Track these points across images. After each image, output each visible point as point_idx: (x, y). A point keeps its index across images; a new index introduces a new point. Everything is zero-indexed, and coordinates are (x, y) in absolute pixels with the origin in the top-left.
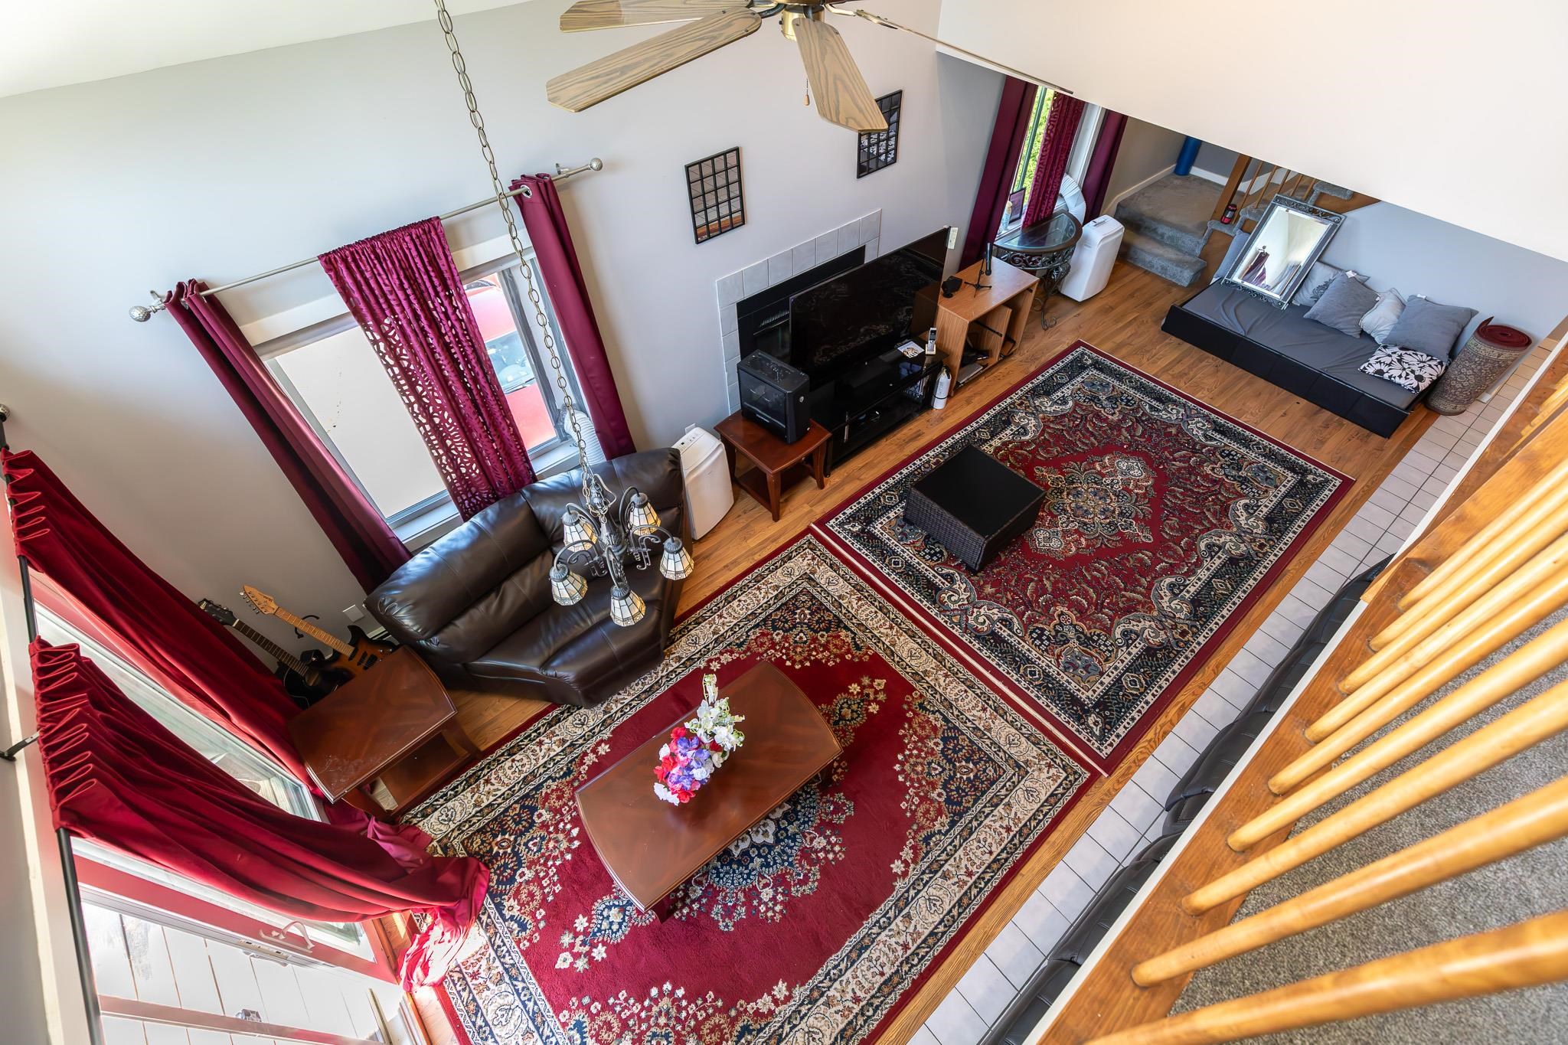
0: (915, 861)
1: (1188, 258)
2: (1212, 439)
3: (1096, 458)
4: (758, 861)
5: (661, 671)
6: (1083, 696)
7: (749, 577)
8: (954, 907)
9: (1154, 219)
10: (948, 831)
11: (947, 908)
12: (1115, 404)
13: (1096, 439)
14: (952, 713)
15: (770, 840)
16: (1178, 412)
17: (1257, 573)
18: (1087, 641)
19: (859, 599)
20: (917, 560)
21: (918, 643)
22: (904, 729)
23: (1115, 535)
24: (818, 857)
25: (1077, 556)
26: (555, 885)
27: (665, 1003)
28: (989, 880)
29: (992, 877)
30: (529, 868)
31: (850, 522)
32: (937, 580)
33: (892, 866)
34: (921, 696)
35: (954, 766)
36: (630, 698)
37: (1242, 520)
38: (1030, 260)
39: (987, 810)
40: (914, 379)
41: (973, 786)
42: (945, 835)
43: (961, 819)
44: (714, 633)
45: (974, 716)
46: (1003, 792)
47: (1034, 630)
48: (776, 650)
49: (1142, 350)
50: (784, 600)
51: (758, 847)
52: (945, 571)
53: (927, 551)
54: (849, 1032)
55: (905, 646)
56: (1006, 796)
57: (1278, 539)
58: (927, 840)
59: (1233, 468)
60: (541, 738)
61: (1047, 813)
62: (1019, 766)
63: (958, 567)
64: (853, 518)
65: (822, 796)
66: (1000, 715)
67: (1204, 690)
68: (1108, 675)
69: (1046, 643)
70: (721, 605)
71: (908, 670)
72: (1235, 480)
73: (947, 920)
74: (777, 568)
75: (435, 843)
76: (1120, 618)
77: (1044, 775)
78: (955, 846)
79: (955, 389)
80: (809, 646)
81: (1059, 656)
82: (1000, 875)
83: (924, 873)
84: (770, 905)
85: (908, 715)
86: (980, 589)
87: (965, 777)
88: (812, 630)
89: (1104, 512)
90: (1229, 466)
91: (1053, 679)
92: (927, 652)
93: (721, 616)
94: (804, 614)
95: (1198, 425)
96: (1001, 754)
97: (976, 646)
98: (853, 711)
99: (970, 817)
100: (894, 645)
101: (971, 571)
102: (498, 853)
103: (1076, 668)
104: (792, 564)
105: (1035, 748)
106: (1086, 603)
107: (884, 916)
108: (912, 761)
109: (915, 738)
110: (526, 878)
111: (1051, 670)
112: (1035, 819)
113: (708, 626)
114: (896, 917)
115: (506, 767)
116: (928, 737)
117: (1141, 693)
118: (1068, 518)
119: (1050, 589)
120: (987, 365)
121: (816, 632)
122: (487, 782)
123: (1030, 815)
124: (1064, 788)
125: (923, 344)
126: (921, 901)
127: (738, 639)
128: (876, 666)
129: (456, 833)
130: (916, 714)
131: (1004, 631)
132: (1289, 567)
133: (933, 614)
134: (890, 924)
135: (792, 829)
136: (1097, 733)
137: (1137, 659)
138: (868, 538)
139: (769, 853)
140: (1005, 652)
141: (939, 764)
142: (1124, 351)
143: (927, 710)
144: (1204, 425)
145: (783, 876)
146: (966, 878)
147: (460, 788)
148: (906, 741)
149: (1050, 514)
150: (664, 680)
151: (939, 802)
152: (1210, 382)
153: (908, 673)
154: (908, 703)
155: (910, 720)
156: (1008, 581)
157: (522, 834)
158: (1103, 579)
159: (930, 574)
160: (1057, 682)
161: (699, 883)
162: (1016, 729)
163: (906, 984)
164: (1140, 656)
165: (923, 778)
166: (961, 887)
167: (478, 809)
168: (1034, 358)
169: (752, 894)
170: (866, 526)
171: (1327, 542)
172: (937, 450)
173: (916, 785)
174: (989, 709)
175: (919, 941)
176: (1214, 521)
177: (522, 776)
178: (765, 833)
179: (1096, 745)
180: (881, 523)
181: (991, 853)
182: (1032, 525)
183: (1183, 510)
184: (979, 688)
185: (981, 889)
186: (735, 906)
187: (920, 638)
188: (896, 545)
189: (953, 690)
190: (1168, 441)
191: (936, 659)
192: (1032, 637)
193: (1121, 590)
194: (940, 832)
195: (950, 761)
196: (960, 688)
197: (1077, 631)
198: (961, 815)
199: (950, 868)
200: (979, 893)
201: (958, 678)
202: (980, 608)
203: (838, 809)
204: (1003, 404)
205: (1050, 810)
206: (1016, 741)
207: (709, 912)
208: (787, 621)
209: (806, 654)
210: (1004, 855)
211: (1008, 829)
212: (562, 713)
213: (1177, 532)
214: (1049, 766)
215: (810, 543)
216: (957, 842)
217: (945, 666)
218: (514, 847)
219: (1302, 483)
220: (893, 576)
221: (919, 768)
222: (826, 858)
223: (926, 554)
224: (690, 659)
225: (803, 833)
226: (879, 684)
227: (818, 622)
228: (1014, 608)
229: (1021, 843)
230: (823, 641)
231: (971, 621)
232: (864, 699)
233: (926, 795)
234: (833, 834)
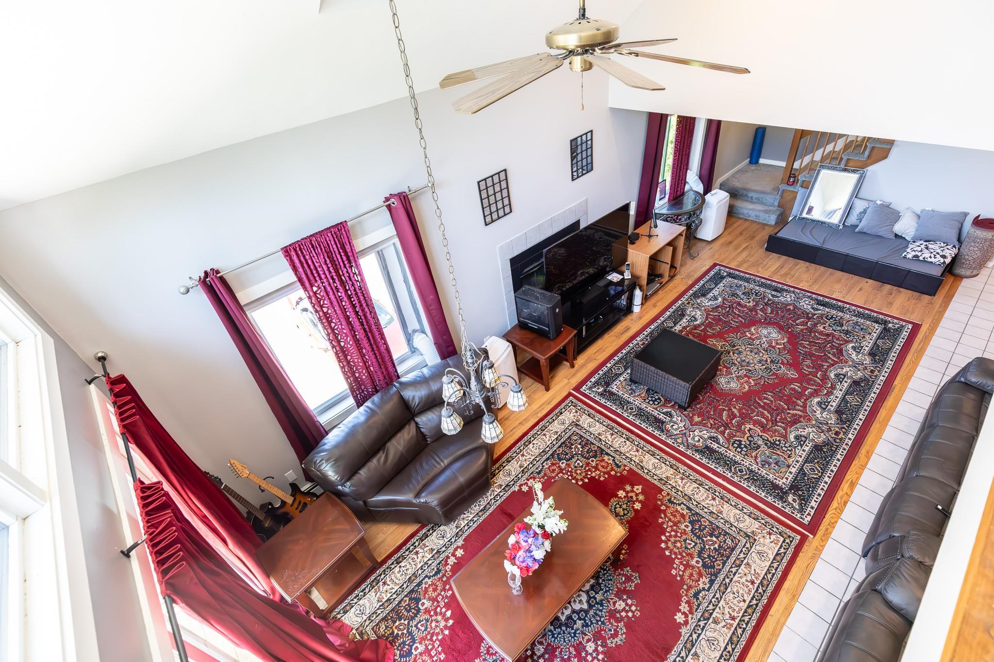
0: (691, 612)
1: (771, 208)
2: (818, 310)
3: (746, 330)
4: (579, 623)
5: (489, 496)
6: (780, 482)
7: (537, 428)
8: (728, 644)
9: (745, 189)
10: (709, 588)
11: (723, 646)
12: (749, 296)
13: (742, 318)
14: (692, 504)
15: (585, 606)
16: (791, 296)
17: (875, 389)
18: (772, 445)
19: (612, 434)
20: (645, 405)
21: (658, 459)
22: (662, 518)
23: (772, 375)
24: (621, 616)
25: (750, 391)
26: (440, 654)
28: (748, 622)
29: (750, 619)
30: (420, 643)
31: (595, 387)
32: (661, 417)
33: (676, 617)
34: (668, 494)
35: (703, 541)
36: (472, 516)
37: (854, 356)
38: (677, 218)
39: (734, 570)
40: (619, 295)
41: (720, 553)
42: (708, 590)
43: (716, 578)
44: (521, 467)
45: (707, 504)
46: (742, 555)
47: (734, 442)
48: (563, 474)
49: (756, 264)
50: (562, 440)
51: (577, 612)
52: (665, 410)
53: (650, 399)
55: (649, 462)
56: (745, 558)
57: (882, 366)
58: (696, 596)
59: (837, 325)
60: (417, 549)
61: (777, 568)
62: (748, 536)
63: (673, 406)
64: (597, 383)
65: (615, 571)
66: (726, 502)
67: (863, 470)
68: (793, 467)
69: (745, 449)
70: (522, 448)
71: (655, 477)
72: (841, 333)
73: (726, 655)
74: (554, 420)
75: (354, 631)
76: (790, 428)
77: (768, 541)
78: (717, 598)
79: (645, 299)
80: (585, 469)
81: (756, 457)
82: (756, 616)
83: (699, 620)
84: (594, 655)
85: (662, 508)
86: (691, 420)
87: (712, 547)
88: (585, 458)
89: (760, 362)
90: (834, 324)
91: (756, 473)
92: (665, 464)
93: (523, 455)
94: (577, 448)
95: (807, 302)
96: (734, 529)
97: (697, 457)
99: (722, 577)
100: (642, 462)
101: (682, 408)
102: (398, 634)
103: (769, 464)
104: (563, 417)
105: (756, 522)
106: (764, 421)
107: (678, 656)
108: (672, 539)
109: (670, 524)
110: (419, 651)
111: (753, 467)
112: (770, 573)
113: (516, 463)
114: (687, 656)
115: (396, 572)
116: (679, 522)
117: (820, 477)
118: (738, 368)
119: (738, 415)
120: (662, 282)
121: (588, 459)
122: (385, 583)
123: (766, 570)
124: (784, 549)
125: (622, 273)
126: (703, 642)
127: (537, 469)
128: (633, 478)
129: (367, 622)
130: (667, 507)
131: (714, 445)
132: (895, 383)
133: (663, 439)
135: (599, 597)
136: (797, 507)
137: (810, 454)
138: (609, 395)
139: (586, 616)
140: (718, 459)
141: (691, 540)
142: (745, 265)
143: (674, 503)
144: (810, 302)
145: (599, 632)
146: (732, 622)
147: (367, 590)
148: (665, 526)
149: (725, 367)
150: (493, 501)
151: (698, 568)
152: (805, 276)
153: (656, 480)
154: (660, 500)
155: (664, 512)
156: (708, 412)
157: (412, 618)
158: (772, 404)
159: (655, 413)
160: (760, 475)
161: (541, 643)
162: (740, 510)
164: (812, 452)
165: (683, 551)
166: (730, 629)
167: (381, 603)
168: (688, 276)
169: (580, 648)
170: (607, 387)
171: (916, 364)
172: (642, 336)
173: (679, 557)
174: (717, 498)
176: (836, 360)
177: (408, 577)
178: (580, 601)
179: (799, 515)
180: (616, 385)
181: (744, 601)
182: (715, 375)
183: (812, 355)
184: (706, 485)
185: (744, 629)
186: (569, 658)
187: (658, 455)
188: (629, 398)
189: (689, 488)
190: (789, 314)
191: (672, 468)
192: (734, 447)
193: (786, 410)
194: (704, 589)
195: (699, 537)
196: (693, 486)
197: (763, 439)
198: (716, 575)
199: (719, 616)
200: (743, 632)
201: (691, 479)
202: (694, 432)
203: (629, 579)
204: (677, 305)
205: (779, 565)
206: (742, 519)
208: (567, 454)
209: (584, 474)
210: (754, 602)
211: (753, 583)
212: (429, 531)
213: (813, 368)
214: (770, 534)
215: (572, 402)
216: (718, 595)
217: (680, 472)
218: (408, 629)
219: (886, 330)
220: (631, 417)
221: (678, 545)
222: (627, 616)
223: (650, 401)
224: (507, 486)
225: (607, 599)
226: (638, 489)
227: (587, 452)
228: (717, 429)
229: (764, 591)
230: (594, 464)
231: (690, 440)
232: (630, 500)
233: (688, 563)
234: (628, 597)
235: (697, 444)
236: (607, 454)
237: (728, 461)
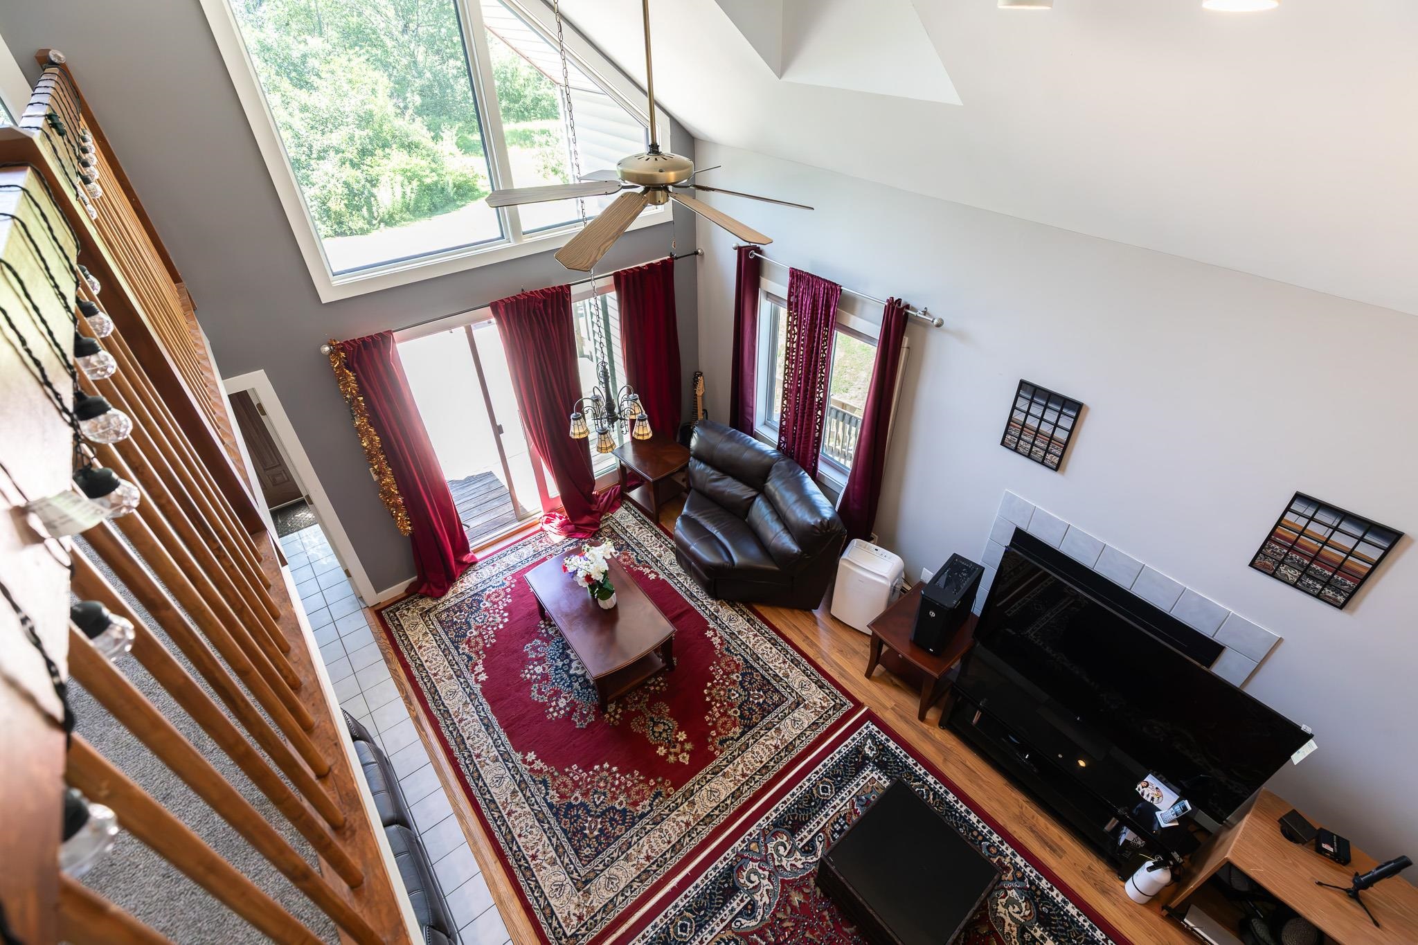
0: (532, 770)
4: (560, 664)
5: (707, 601)
7: (796, 655)
8: (491, 796)
11: (492, 791)
14: (648, 824)
15: (572, 672)
19: (776, 747)
20: (831, 814)
21: (726, 800)
22: (639, 775)
24: (552, 701)
27: (499, 620)
28: (500, 829)
29: (502, 833)
31: (875, 744)
32: (805, 833)
33: (533, 752)
34: (669, 795)
35: (598, 817)
36: (687, 586)
39: (554, 840)
41: (577, 831)
42: (544, 798)
43: (553, 814)
44: (739, 632)
45: (643, 846)
46: (566, 861)
48: (722, 675)
50: (773, 682)
51: (569, 664)
52: (820, 847)
53: (846, 827)
54: (446, 715)
55: (723, 787)
56: (562, 862)
58: (544, 782)
60: (664, 546)
61: (538, 901)
62: (586, 883)
64: (883, 749)
65: (595, 706)
66: (640, 875)
70: (767, 635)
71: (697, 785)
73: (485, 790)
74: (808, 676)
75: (609, 515)
77: (572, 908)
78: (533, 805)
79: (1166, 910)
80: (725, 701)
82: (502, 841)
83: (521, 776)
84: (532, 671)
85: (652, 780)
86: (799, 886)
87: (587, 825)
88: (742, 703)
93: (755, 635)
94: (758, 697)
96: (601, 867)
97: (720, 864)
98: (661, 733)
99: (552, 822)
100: (724, 775)
101: (821, 877)
104: (814, 688)
105: (601, 906)
107: (502, 743)
108: (610, 779)
109: (629, 784)
112: (536, 887)
113: (746, 627)
114: (498, 751)
115: (648, 534)
116: (629, 796)
121: (740, 708)
122: (641, 528)
123: (540, 882)
124: (556, 928)
126: (503, 771)
127: (734, 648)
128: (702, 757)
129: (614, 521)
130: (652, 788)
131: (738, 905)
133: (760, 821)
134: (496, 746)
138: (856, 762)
139: (563, 670)
140: (711, 899)
141: (602, 802)
143: (654, 798)
145: (547, 678)
146: (507, 809)
147: (639, 518)
148: (628, 776)
151: (570, 797)
153: (693, 785)
154: (663, 782)
155: (646, 782)
156: (811, 928)
159: (813, 826)
161: (556, 632)
162: (623, 890)
163: (456, 754)
165: (593, 787)
166: (502, 804)
167: (625, 527)
169: (541, 661)
170: (874, 762)
173: (589, 779)
174: (648, 864)
175: (478, 766)
177: (641, 542)
178: (578, 668)
180: (880, 778)
181: (520, 836)
184: (672, 857)
185: (496, 821)
186: (538, 652)
187: (732, 803)
188: (850, 792)
189: (672, 828)
191: (707, 816)
194: (547, 793)
195: (603, 813)
196: (674, 837)
198: (556, 814)
199: (518, 798)
200: (494, 818)
201: (684, 836)
202: (769, 879)
203: (583, 717)
205: (540, 906)
206: (611, 886)
207: (538, 638)
208: (750, 683)
209: (717, 698)
210: (515, 848)
211: (534, 857)
215: (842, 706)
216: (536, 807)
217: (698, 824)
220: (807, 784)
221: (602, 784)
222: (551, 706)
223: (842, 826)
224: (716, 617)
225: (572, 692)
226: (684, 758)
227: (750, 709)
228: (771, 926)
229: (520, 866)
230: (731, 712)
231: (752, 865)
232: (671, 744)
233: (579, 787)
234: (566, 712)
235: (744, 874)
236: (743, 734)
237: (705, 915)
